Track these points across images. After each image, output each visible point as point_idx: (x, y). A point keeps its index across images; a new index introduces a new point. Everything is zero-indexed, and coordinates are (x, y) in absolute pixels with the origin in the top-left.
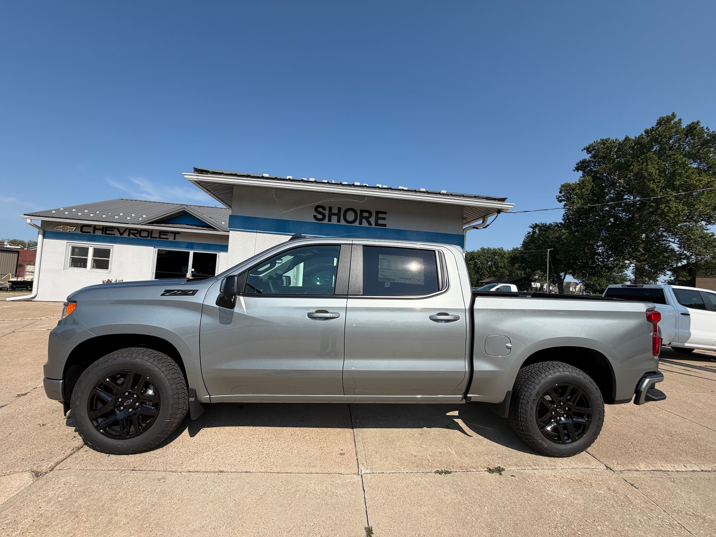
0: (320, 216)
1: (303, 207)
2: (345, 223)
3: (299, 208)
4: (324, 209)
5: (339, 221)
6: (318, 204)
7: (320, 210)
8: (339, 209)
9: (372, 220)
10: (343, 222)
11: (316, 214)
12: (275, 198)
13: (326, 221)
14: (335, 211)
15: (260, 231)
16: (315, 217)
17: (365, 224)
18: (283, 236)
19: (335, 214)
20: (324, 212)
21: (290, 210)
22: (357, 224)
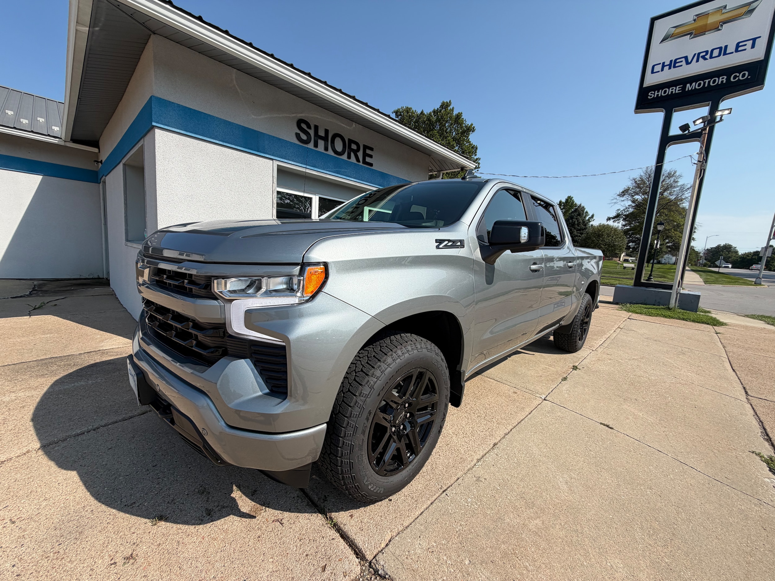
0: (304, 137)
1: (281, 116)
2: (332, 154)
3: (275, 115)
4: (309, 127)
5: (326, 149)
6: (302, 116)
7: (304, 126)
8: (327, 131)
9: (360, 154)
10: (330, 152)
11: (298, 132)
12: (237, 87)
13: (311, 146)
14: (322, 133)
15: (217, 142)
16: (298, 136)
17: (353, 159)
18: (254, 157)
19: (321, 138)
20: (308, 130)
21: (262, 117)
22: (345, 157)
